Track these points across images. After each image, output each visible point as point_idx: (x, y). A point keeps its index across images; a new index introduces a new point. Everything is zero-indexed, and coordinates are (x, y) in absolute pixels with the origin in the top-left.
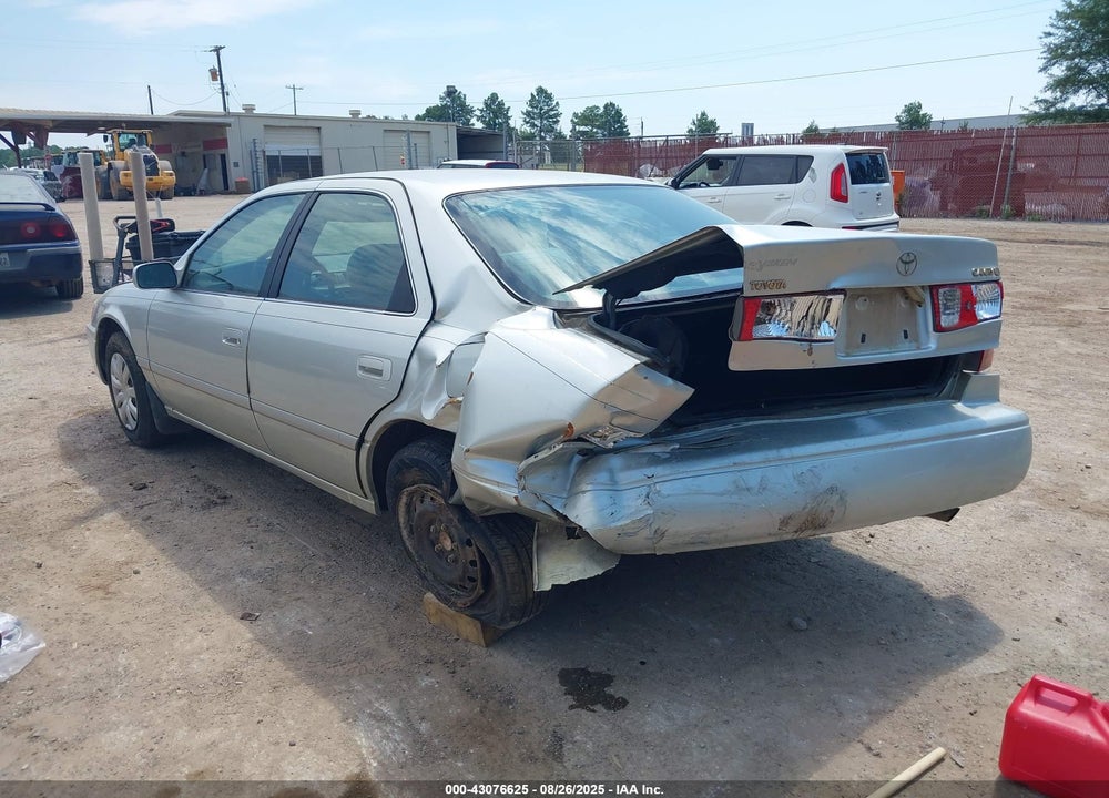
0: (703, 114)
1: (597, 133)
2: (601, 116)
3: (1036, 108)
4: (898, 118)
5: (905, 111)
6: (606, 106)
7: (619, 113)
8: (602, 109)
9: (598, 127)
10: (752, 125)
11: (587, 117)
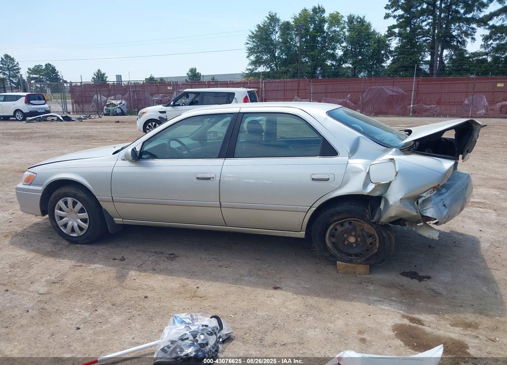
0: (99, 70)
1: (43, 78)
2: (44, 70)
3: (247, 72)
4: (188, 74)
5: (190, 71)
6: (46, 65)
7: (54, 70)
8: (44, 67)
9: (43, 75)
10: (121, 76)
11: (36, 70)
